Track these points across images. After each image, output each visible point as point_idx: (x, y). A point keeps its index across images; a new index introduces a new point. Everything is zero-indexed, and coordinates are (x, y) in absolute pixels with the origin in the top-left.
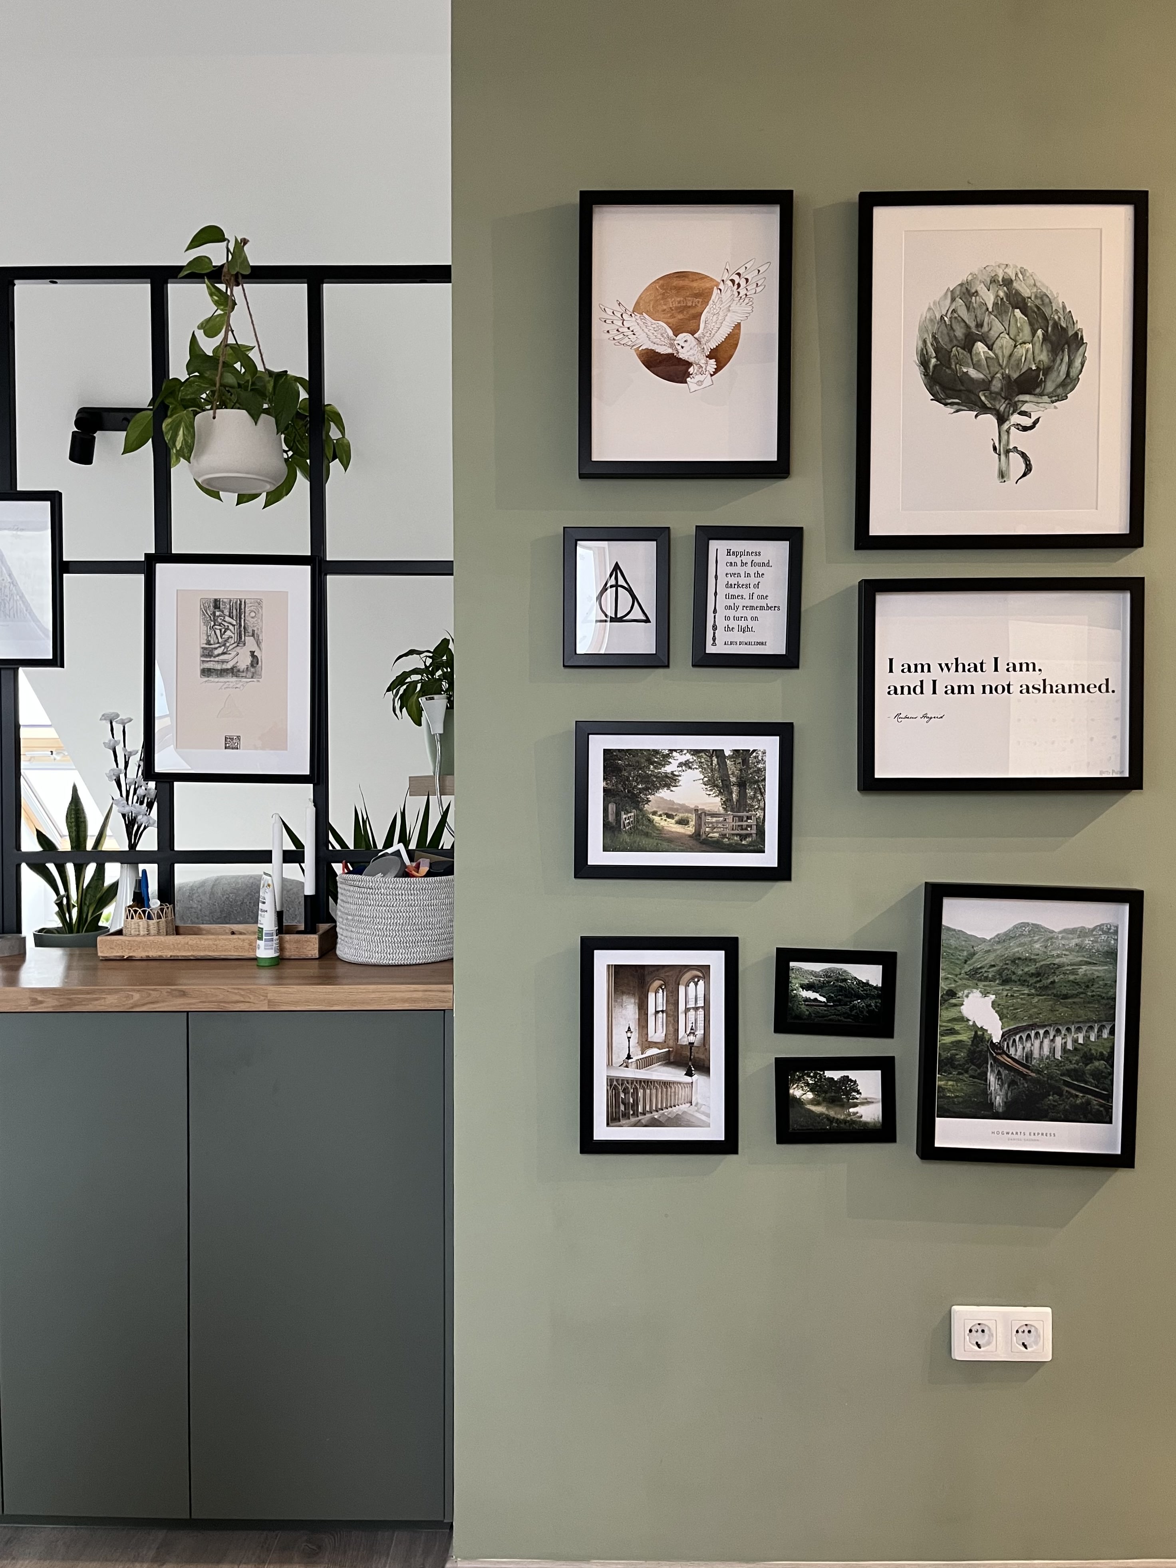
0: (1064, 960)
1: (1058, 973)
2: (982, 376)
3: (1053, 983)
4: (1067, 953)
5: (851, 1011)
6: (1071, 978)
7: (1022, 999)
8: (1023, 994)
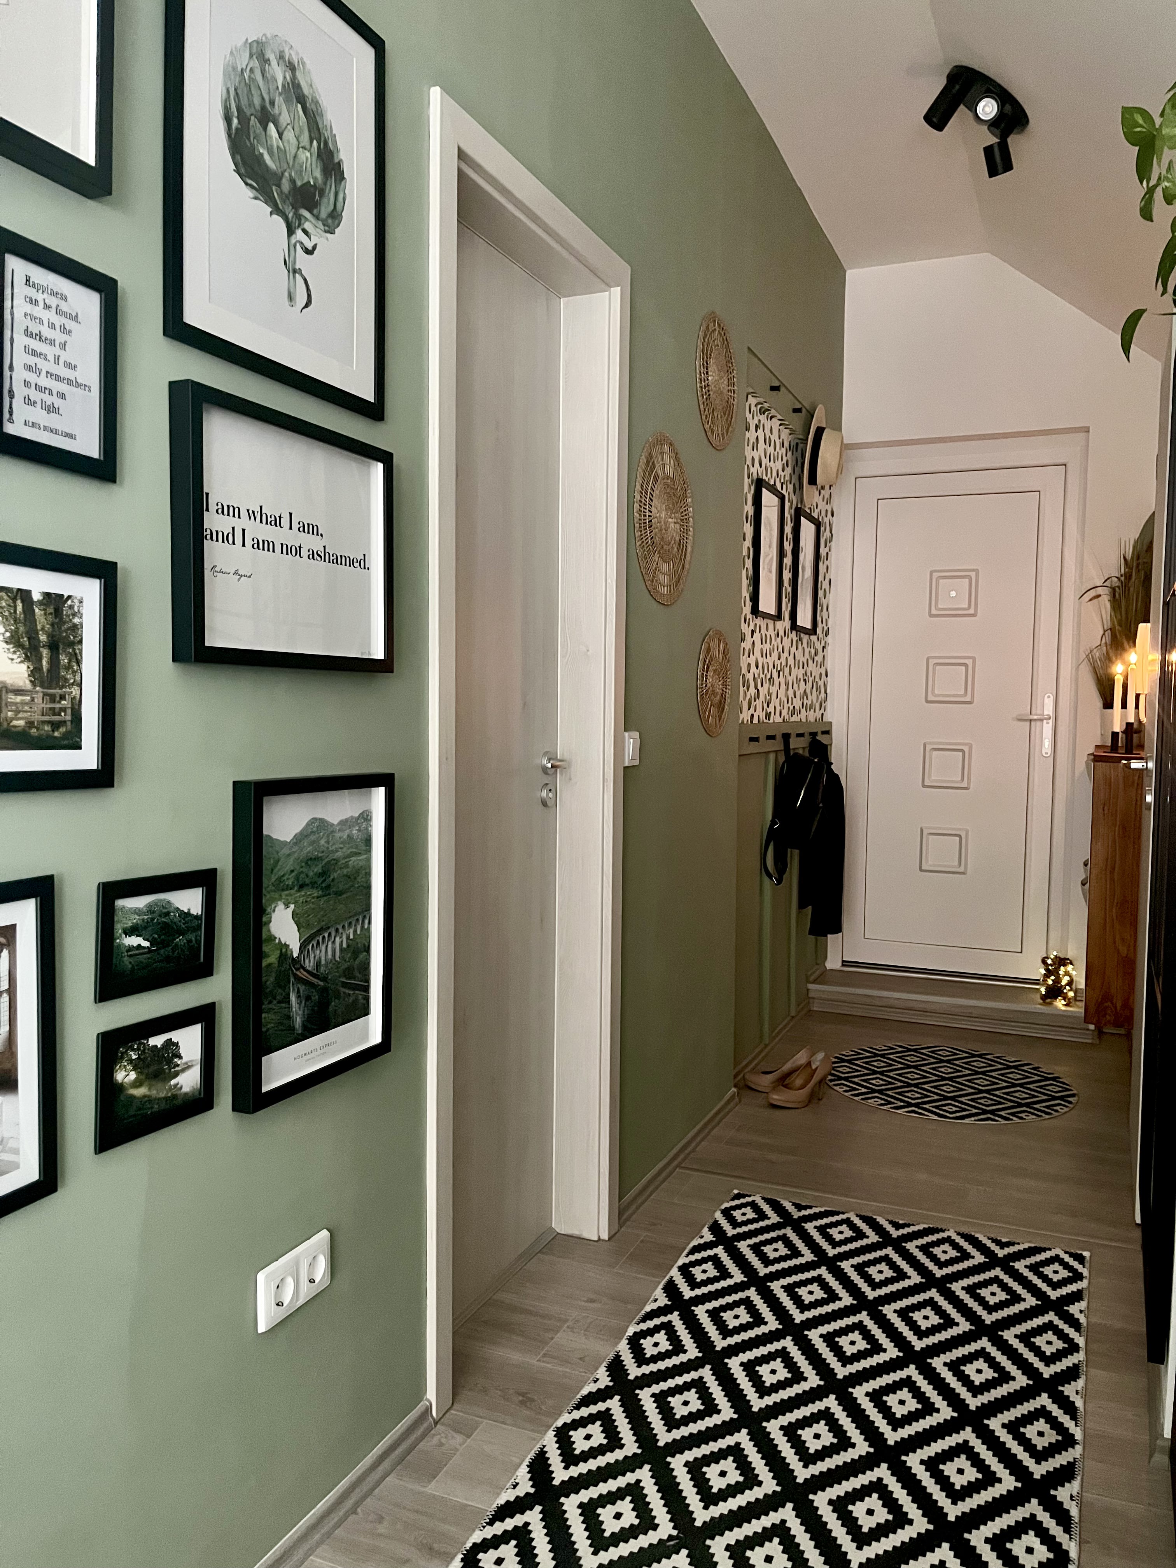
0: (339, 854)
1: (336, 869)
2: (275, 168)
3: (333, 880)
4: (341, 846)
5: (173, 952)
6: (345, 871)
7: (313, 903)
8: (313, 898)
